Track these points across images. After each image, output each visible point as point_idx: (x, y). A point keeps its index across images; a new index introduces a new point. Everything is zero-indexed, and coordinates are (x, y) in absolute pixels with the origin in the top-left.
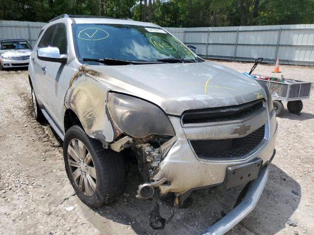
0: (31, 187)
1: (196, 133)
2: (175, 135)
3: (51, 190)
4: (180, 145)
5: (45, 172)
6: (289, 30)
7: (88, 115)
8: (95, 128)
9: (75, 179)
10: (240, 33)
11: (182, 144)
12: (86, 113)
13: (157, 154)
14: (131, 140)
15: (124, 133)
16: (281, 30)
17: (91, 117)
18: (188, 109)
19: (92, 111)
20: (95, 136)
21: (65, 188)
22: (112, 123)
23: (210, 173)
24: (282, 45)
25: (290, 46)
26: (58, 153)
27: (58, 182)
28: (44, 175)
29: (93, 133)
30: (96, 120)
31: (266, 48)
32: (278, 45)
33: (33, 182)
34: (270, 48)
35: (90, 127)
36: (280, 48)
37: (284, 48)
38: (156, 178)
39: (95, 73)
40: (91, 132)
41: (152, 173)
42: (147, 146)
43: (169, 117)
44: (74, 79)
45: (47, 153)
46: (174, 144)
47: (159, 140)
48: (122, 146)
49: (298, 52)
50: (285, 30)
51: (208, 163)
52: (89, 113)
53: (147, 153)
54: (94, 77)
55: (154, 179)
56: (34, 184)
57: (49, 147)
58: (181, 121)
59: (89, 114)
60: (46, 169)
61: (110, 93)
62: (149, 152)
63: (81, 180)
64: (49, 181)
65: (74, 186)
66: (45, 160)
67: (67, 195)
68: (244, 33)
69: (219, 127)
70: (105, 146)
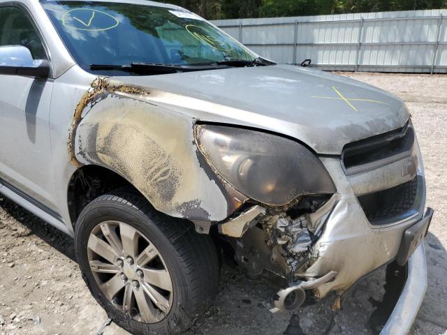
0: (11, 326)
1: (365, 182)
2: (336, 190)
3: (58, 323)
4: (346, 209)
5: (24, 290)
6: (307, 23)
7: (158, 174)
8: (180, 197)
9: (111, 295)
10: (244, 29)
11: (349, 205)
12: (152, 170)
13: (297, 229)
14: (263, 211)
15: (251, 200)
16: (298, 23)
17: (165, 178)
18: (348, 142)
19: (166, 164)
20: (183, 213)
21: (83, 314)
22: (219, 183)
23: (386, 246)
24: (300, 45)
25: (312, 45)
26: (34, 247)
27: (62, 304)
28: (27, 296)
29: (179, 208)
30: (181, 180)
31: (280, 48)
32: (295, 45)
33: (12, 316)
34: (285, 48)
35: (168, 196)
36: (298, 48)
37: (303, 48)
38: (311, 272)
39: (137, 91)
40: (173, 206)
41: (294, 264)
42: (280, 218)
43: (321, 159)
44: (85, 105)
45: (11, 251)
46: (334, 207)
47: (311, 204)
48: (246, 225)
49: (320, 53)
50: (302, 23)
51: (384, 230)
52: (159, 169)
53: (283, 230)
54: (141, 97)
55: (306, 275)
56: (17, 320)
57: (10, 240)
58: (342, 163)
59: (161, 171)
60: (24, 282)
61: (199, 126)
62: (286, 227)
63: (127, 297)
64: (42, 306)
65: (108, 309)
66: (13, 266)
67: (96, 328)
68: (249, 29)
69: (390, 166)
70: (202, 229)
